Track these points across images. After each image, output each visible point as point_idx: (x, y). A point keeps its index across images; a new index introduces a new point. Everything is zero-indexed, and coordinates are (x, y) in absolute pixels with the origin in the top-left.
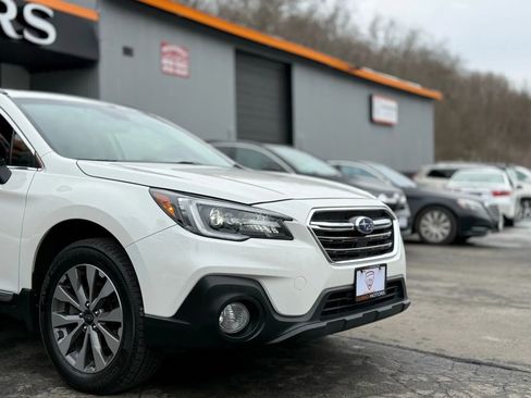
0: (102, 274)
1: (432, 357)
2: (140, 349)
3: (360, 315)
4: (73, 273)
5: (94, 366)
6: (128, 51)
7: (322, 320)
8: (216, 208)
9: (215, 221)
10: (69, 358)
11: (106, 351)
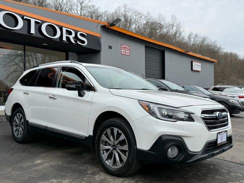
0: (120, 132)
1: (239, 165)
2: (135, 161)
3: (218, 151)
4: (109, 131)
5: (116, 166)
6: (110, 47)
7: (206, 153)
8: (164, 108)
9: (164, 113)
10: (106, 162)
11: (121, 160)
